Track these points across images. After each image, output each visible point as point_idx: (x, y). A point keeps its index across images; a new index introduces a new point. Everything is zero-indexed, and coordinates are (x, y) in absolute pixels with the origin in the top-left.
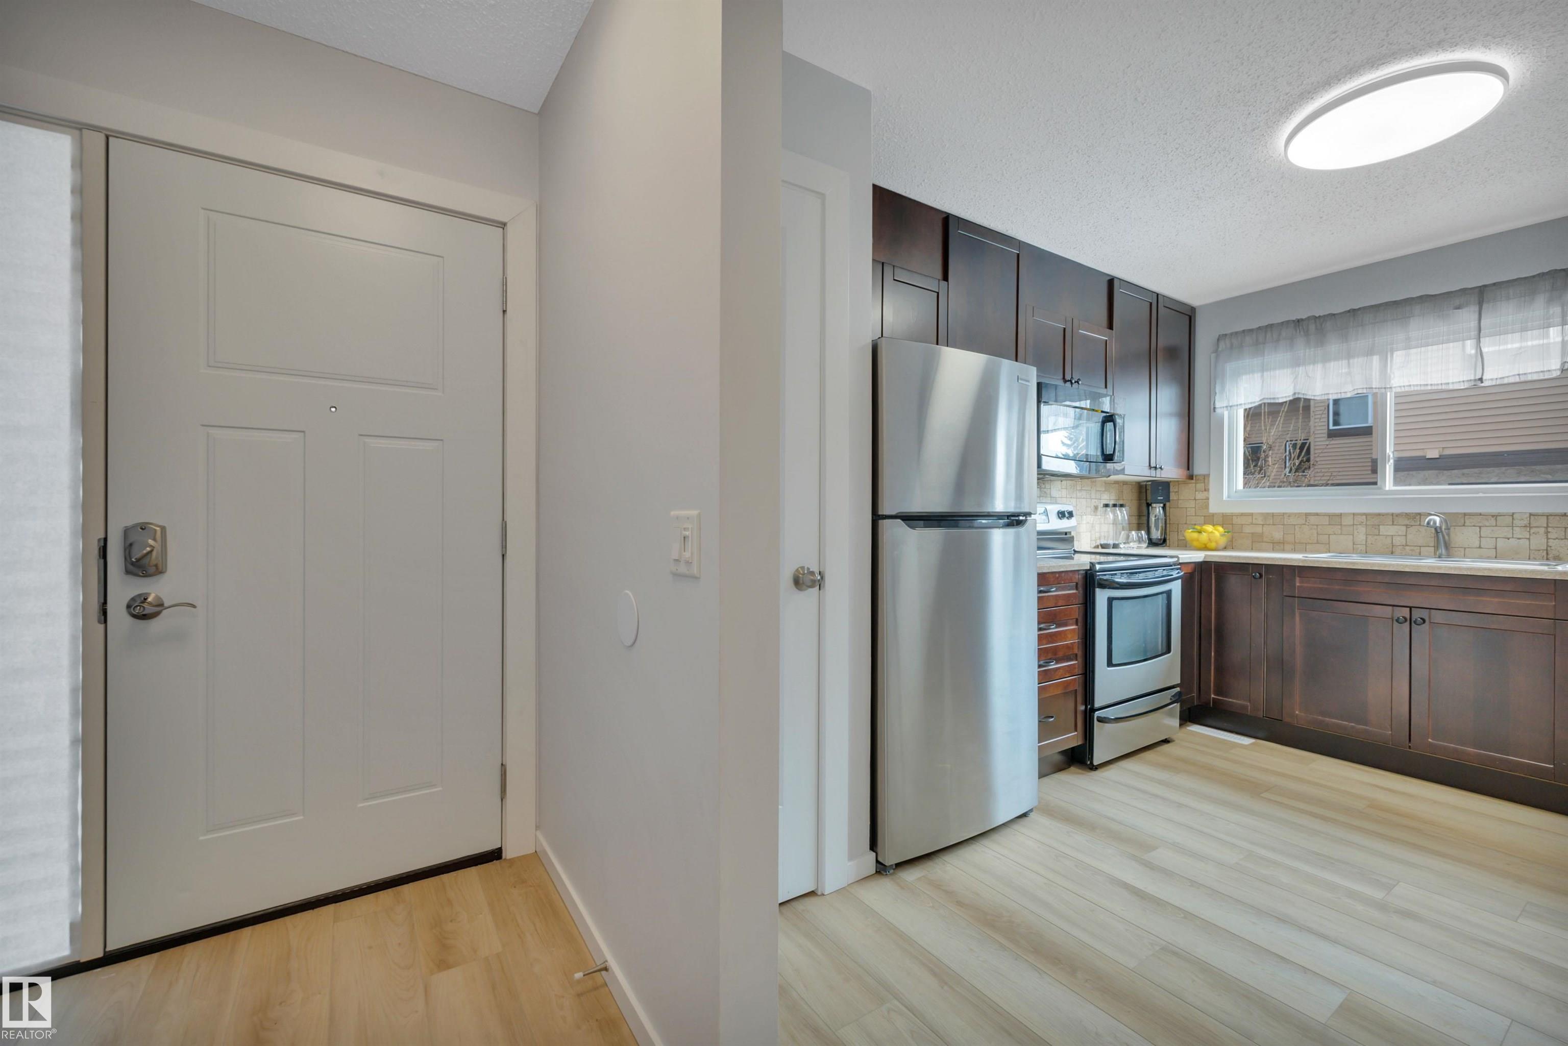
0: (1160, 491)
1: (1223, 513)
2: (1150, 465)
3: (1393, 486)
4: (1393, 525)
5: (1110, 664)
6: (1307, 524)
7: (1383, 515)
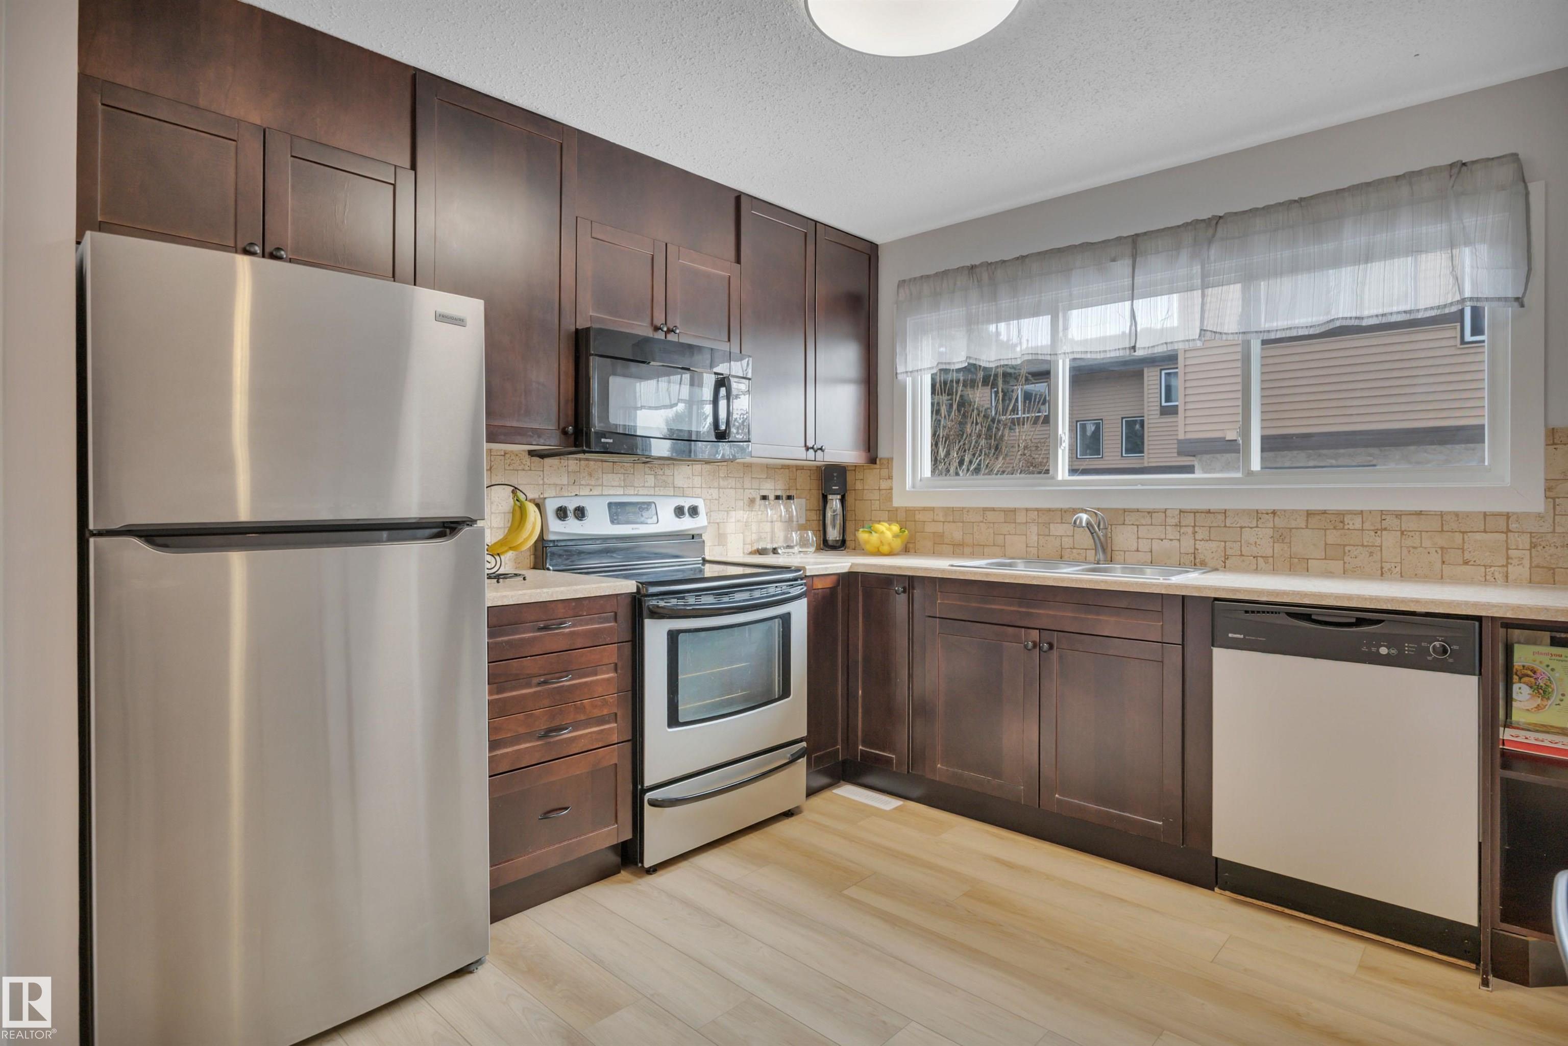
0: (835, 478)
1: (906, 507)
2: (806, 445)
3: (1069, 476)
4: (1062, 523)
5: (673, 720)
6: (985, 521)
7: (1053, 511)
